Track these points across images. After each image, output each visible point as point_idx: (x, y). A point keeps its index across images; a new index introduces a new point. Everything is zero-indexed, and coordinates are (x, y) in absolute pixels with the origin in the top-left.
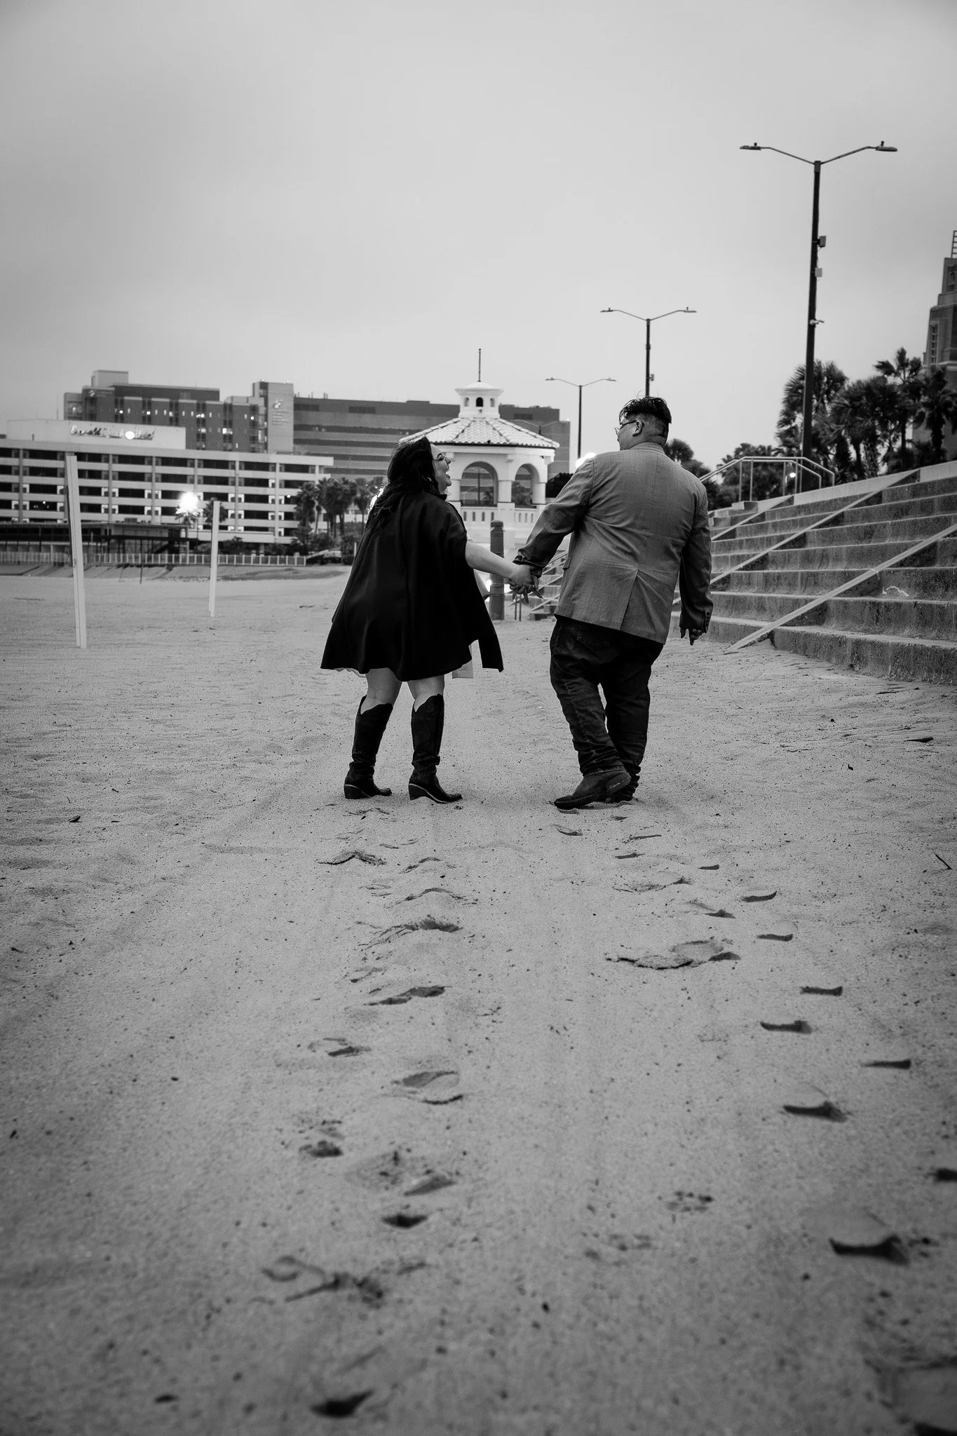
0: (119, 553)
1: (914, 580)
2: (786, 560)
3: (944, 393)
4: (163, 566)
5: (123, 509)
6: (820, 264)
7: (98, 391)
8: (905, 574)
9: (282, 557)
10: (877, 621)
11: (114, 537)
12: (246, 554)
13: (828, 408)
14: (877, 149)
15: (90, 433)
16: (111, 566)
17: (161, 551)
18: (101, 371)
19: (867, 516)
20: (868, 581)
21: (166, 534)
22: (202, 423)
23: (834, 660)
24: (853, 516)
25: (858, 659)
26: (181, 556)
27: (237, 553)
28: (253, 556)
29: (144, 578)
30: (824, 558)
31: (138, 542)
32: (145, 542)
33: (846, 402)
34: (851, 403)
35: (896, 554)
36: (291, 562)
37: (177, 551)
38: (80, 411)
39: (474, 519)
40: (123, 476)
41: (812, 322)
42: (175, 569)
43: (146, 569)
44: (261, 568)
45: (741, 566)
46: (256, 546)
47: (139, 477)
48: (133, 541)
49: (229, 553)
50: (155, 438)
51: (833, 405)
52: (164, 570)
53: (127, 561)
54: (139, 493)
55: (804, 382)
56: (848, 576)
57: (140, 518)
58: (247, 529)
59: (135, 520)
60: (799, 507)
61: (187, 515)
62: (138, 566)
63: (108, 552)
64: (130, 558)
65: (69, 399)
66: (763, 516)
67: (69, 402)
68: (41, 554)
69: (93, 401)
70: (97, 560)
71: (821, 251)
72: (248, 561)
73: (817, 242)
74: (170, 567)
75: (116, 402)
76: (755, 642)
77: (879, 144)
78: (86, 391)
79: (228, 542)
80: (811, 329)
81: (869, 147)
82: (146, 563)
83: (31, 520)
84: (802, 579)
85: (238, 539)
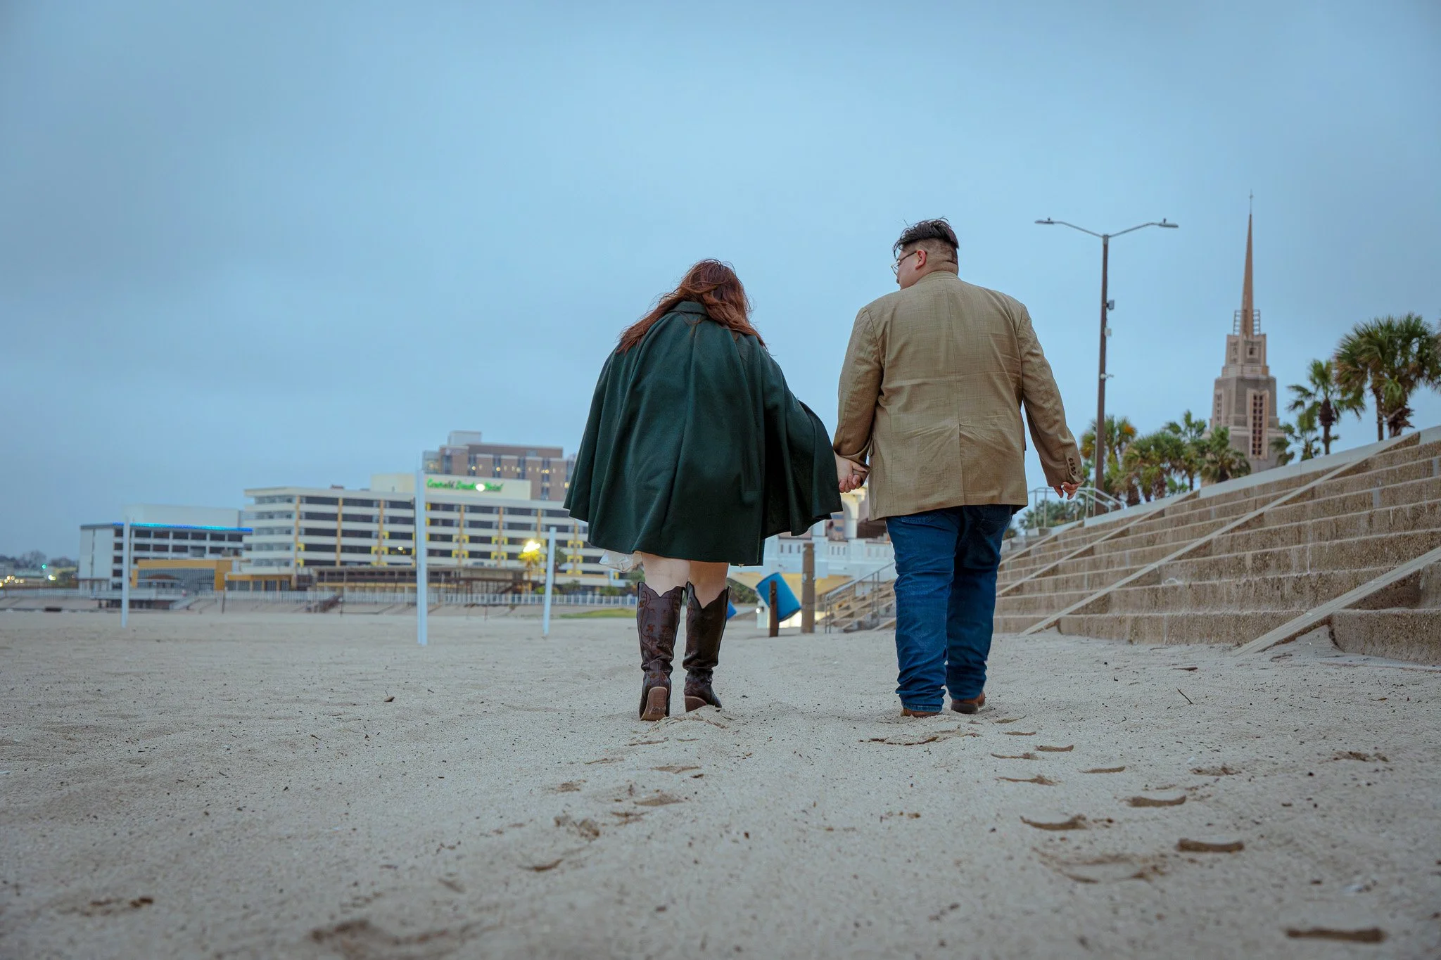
0: (467, 593)
1: (1191, 570)
2: (1076, 568)
3: (1227, 451)
4: (506, 605)
5: (472, 554)
6: (1109, 324)
7: (453, 450)
8: (1182, 566)
9: (616, 598)
10: (1156, 605)
11: (464, 579)
12: (583, 594)
13: (1120, 458)
14: (1160, 225)
15: (445, 486)
16: (459, 605)
17: (505, 591)
18: (457, 432)
19: (1150, 528)
20: (1149, 574)
21: (510, 577)
22: (546, 478)
23: (1115, 638)
24: (1138, 529)
25: (1137, 634)
26: (523, 596)
27: (575, 594)
28: (589, 596)
29: (489, 617)
30: (1110, 563)
31: (485, 583)
32: (491, 584)
33: (1136, 452)
34: (1141, 452)
35: (1173, 552)
36: (624, 602)
37: (519, 592)
38: (437, 467)
39: (790, 551)
40: (473, 524)
41: (1103, 376)
42: (517, 608)
43: (490, 608)
44: (596, 607)
45: (1034, 575)
46: (593, 588)
47: (488, 525)
48: (480, 583)
49: (567, 594)
50: (503, 489)
51: (1124, 454)
52: (507, 609)
53: (474, 601)
54: (487, 540)
55: (1095, 433)
56: (1128, 573)
57: (487, 562)
58: (585, 572)
59: (482, 564)
60: (1088, 528)
61: (530, 559)
62: (485, 606)
63: (457, 593)
64: (477, 598)
65: (427, 456)
66: (1056, 539)
67: (428, 460)
68: (396, 594)
69: (449, 458)
70: (447, 599)
71: (1109, 314)
72: (584, 601)
73: (1106, 305)
74: (513, 607)
75: (470, 459)
76: (1042, 629)
77: (1161, 221)
78: (443, 449)
79: (567, 584)
80: (1102, 383)
81: (1153, 224)
82: (492, 602)
83: (389, 564)
84: (1088, 580)
85: (576, 582)
